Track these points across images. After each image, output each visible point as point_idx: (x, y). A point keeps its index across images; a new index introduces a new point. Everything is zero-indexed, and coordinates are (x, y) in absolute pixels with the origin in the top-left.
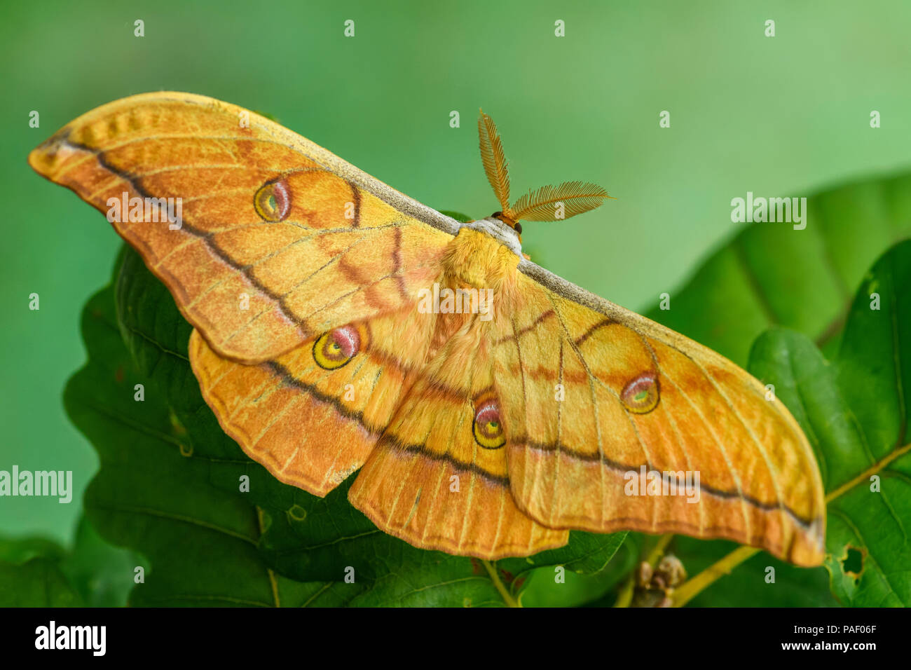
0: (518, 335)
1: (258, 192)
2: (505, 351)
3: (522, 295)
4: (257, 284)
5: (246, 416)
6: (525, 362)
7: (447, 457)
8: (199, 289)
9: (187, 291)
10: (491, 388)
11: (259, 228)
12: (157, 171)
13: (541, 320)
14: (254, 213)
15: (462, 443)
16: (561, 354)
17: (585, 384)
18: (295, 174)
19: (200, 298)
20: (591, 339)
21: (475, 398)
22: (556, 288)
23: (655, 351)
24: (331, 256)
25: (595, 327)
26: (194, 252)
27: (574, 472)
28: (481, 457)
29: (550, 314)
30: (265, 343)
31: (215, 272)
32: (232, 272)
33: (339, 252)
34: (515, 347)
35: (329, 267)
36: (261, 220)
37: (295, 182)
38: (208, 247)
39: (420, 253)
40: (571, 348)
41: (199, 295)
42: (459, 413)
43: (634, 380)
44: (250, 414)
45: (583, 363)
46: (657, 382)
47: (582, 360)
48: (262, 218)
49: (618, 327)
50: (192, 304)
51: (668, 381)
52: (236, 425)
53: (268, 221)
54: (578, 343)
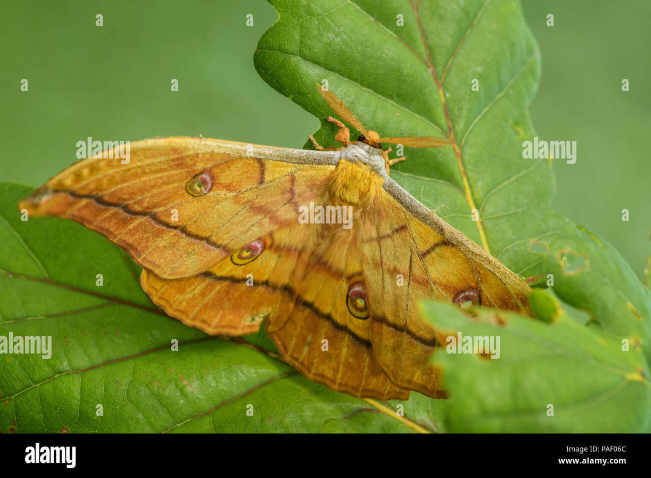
0: (380, 239)
1: (188, 183)
2: (370, 248)
3: (385, 209)
4: (190, 235)
5: (184, 304)
6: (385, 261)
7: (328, 317)
8: (147, 247)
9: (139, 249)
10: (360, 274)
11: (190, 202)
12: (113, 189)
13: (397, 231)
14: (186, 194)
15: (339, 310)
16: (411, 262)
17: (427, 287)
18: (216, 166)
19: (149, 252)
20: (433, 254)
21: (349, 278)
22: (409, 207)
23: (479, 273)
24: (243, 205)
25: (437, 245)
26: (143, 226)
27: (416, 351)
28: (353, 323)
29: (403, 228)
30: (197, 265)
31: (158, 234)
32: (172, 232)
33: (249, 201)
34: (377, 247)
35: (242, 212)
36: (192, 197)
37: (216, 171)
38: (153, 221)
39: (309, 184)
40: (418, 259)
41: (147, 251)
42: (337, 287)
43: (463, 291)
44: (187, 302)
45: (426, 271)
46: (480, 296)
47: (426, 270)
48: (192, 195)
49: (454, 249)
50: (143, 256)
51: (487, 298)
52: (177, 310)
53: (196, 197)
54: (423, 255)
